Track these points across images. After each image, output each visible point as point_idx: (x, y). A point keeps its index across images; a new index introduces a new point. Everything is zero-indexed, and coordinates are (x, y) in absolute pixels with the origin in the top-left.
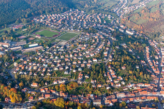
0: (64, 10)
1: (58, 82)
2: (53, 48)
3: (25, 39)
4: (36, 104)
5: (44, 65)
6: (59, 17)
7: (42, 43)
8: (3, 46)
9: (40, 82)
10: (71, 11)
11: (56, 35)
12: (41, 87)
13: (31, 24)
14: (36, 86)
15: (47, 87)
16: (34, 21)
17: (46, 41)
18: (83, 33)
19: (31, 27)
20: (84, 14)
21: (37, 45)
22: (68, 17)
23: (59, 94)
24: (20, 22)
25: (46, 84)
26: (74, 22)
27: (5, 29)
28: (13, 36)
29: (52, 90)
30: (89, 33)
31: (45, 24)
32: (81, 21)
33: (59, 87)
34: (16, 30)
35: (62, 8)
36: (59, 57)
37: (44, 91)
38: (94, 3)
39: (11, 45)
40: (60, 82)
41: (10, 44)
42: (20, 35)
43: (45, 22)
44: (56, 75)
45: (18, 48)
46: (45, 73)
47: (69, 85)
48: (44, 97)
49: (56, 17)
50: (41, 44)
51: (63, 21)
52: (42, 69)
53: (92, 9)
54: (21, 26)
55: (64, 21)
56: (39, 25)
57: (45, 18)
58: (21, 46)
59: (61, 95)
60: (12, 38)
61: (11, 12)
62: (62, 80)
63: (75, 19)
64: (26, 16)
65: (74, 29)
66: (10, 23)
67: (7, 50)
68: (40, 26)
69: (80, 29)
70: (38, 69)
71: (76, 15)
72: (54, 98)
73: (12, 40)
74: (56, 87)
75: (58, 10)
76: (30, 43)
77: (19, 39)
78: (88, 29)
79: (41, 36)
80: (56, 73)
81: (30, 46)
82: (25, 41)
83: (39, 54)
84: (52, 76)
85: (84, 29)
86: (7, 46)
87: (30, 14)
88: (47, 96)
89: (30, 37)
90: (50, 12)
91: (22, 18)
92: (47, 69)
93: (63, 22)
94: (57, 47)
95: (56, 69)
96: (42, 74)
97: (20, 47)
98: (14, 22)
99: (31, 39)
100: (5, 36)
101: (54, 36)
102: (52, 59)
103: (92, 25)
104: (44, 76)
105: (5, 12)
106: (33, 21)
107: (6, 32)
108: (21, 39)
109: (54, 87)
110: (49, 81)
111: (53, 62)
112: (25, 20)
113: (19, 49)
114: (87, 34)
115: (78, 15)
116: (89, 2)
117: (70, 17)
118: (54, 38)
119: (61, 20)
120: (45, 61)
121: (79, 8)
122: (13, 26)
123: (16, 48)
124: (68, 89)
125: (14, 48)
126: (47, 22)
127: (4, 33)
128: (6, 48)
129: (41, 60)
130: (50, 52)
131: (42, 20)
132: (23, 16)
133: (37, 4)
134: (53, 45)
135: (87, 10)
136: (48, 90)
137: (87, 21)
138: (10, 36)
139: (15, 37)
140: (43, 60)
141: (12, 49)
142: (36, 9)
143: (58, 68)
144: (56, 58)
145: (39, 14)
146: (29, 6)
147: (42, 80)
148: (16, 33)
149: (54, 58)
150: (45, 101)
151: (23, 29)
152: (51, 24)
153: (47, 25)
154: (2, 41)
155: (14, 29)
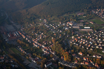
1: (96, 56)
2: (100, 33)
3: (83, 22)
4: (78, 66)
5: (90, 42)
7: (93, 28)
8: (69, 25)
9: (84, 53)
12: (84, 56)
13: (89, 14)
14: (82, 54)
15: (88, 58)
16: (92, 12)
17: (96, 27)
19: (89, 16)
21: (89, 28)
23: (95, 64)
24: (83, 11)
25: (88, 55)
27: (73, 14)
28: (76, 19)
29: (90, 61)
31: (98, 15)
33: (96, 60)
34: (79, 16)
36: (102, 39)
37: (85, 59)
39: (74, 25)
40: (97, 57)
42: (81, 20)
43: (99, 14)
44: (96, 52)
45: (77, 27)
46: (90, 48)
47: (103, 61)
48: (84, 63)
50: (92, 28)
52: (88, 45)
54: (83, 13)
56: (94, 15)
57: (99, 11)
58: (79, 26)
59: (95, 66)
60: (75, 20)
61: (79, 5)
62: (100, 56)
64: (88, 8)
66: (77, 11)
67: (70, 27)
68: (95, 16)
70: (85, 44)
72: (90, 66)
73: (75, 22)
74: (94, 60)
76: (86, 26)
77: (79, 22)
79: (94, 22)
80: (97, 50)
81: (85, 28)
82: (83, 24)
83: (89, 34)
84: (93, 51)
86: (71, 25)
87: (91, 7)
88: (87, 64)
89: (86, 22)
91: (85, 9)
92: (91, 46)
94: (102, 33)
95: (97, 47)
96: (87, 48)
97: (78, 27)
98: (80, 11)
99: (87, 23)
100: (71, 18)
101: (102, 24)
102: (96, 40)
104: (88, 50)
105: (75, 4)
106: (91, 12)
107: (73, 16)
108: (81, 22)
109: (93, 59)
110: (91, 54)
111: (97, 42)
113: (78, 28)
118: (102, 26)
120: (92, 40)
122: (78, 13)
123: (76, 27)
124: (102, 63)
125: (75, 27)
126: (100, 14)
127: (71, 16)
128: (70, 26)
129: (89, 39)
130: (96, 34)
131: (97, 12)
132: (85, 8)
133: (97, 1)
134: (100, 30)
136: (88, 59)
138: (74, 19)
139: (77, 20)
140: (90, 39)
141: (73, 27)
142: (95, 5)
143: (99, 47)
144: (100, 39)
145: (96, 8)
146: (91, 2)
147: (86, 52)
148: (79, 17)
149: (98, 39)
150: (84, 66)
151: (83, 16)
152: (103, 16)
153: (100, 16)
154: (69, 21)
155: (78, 15)
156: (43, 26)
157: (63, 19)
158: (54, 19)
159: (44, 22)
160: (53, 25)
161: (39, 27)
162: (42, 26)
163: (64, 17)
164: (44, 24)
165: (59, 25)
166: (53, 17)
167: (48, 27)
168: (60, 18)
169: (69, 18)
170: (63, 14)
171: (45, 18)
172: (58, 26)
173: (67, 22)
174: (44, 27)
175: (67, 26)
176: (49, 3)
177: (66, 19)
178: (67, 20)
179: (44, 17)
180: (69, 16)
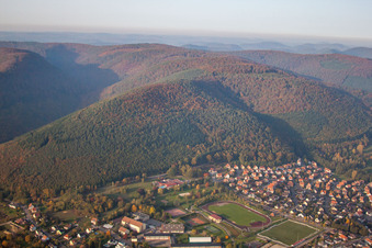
0: (284, 160)
3: (183, 218)
6: (270, 175)
7: (223, 239)
8: (129, 228)
10: (299, 163)
11: (259, 223)
13: (202, 182)
16: (210, 175)
17: (234, 236)
18: (328, 230)
19: (200, 191)
20: (331, 177)
21: (209, 240)
22: (290, 178)
24: (177, 172)
26: (305, 196)
27: (142, 185)
28: (155, 206)
30: (347, 232)
31: (234, 187)
32: (322, 193)
34: (165, 191)
35: (279, 154)
38: (357, 153)
39: (147, 227)
41: (144, 225)
42: (172, 206)
43: (236, 182)
45: (162, 238)
49: (264, 174)
50: (218, 240)
51: (277, 186)
53: (351, 167)
54: (178, 182)
55: (280, 186)
56: (220, 189)
57: (235, 174)
58: (171, 235)
60: (152, 210)
61: (162, 148)
63: (309, 187)
64: (194, 161)
65: (306, 215)
66: (155, 172)
67: (135, 240)
68: (223, 191)
69: (320, 217)
71: (311, 178)
73: (152, 216)
75: (270, 157)
76: (193, 232)
77: (167, 217)
78: (343, 220)
79: (223, 217)
81: (192, 240)
82: (181, 226)
85: (332, 218)
86: (138, 230)
87: (204, 156)
89: (194, 215)
90: (250, 160)
91: (184, 163)
93: (279, 190)
97: (166, 238)
98: (165, 170)
99: (197, 221)
100: (137, 202)
101: (254, 225)
103: (352, 211)
105: (149, 145)
106: (206, 176)
107: (143, 192)
108: (173, 217)
112: (189, 169)
113: (164, 242)
114: (341, 235)
115: (316, 178)
116: (345, 150)
117: (295, 178)
118: (254, 229)
119: (274, 183)
121: (319, 160)
122: (160, 181)
123: (157, 238)
125: (152, 238)
126: (240, 183)
127: (136, 194)
128: (135, 234)
131: (228, 176)
132: (186, 159)
133: (223, 136)
135: (338, 169)
137: (339, 197)
138: (148, 204)
139: (160, 208)
141: (148, 238)
142: (219, 148)
145: (223, 161)
146: (203, 139)
148: (163, 198)
151: (180, 191)
152: (250, 192)
153: (241, 191)
154: (129, 213)
155: (161, 187)
156: (23, 236)
157: (104, 205)
158: (68, 206)
159: (29, 217)
160: (66, 232)
161: (5, 238)
162: (18, 235)
163: (109, 196)
164: (28, 224)
165: (88, 231)
166: (64, 198)
167: (44, 238)
168: (91, 202)
169: (126, 201)
170: (101, 185)
171: (31, 201)
172: (87, 236)
173: (120, 216)
174: (27, 239)
175: (121, 235)
176: (48, 140)
177: (115, 205)
178: (121, 210)
179: (28, 195)
180: (128, 191)
